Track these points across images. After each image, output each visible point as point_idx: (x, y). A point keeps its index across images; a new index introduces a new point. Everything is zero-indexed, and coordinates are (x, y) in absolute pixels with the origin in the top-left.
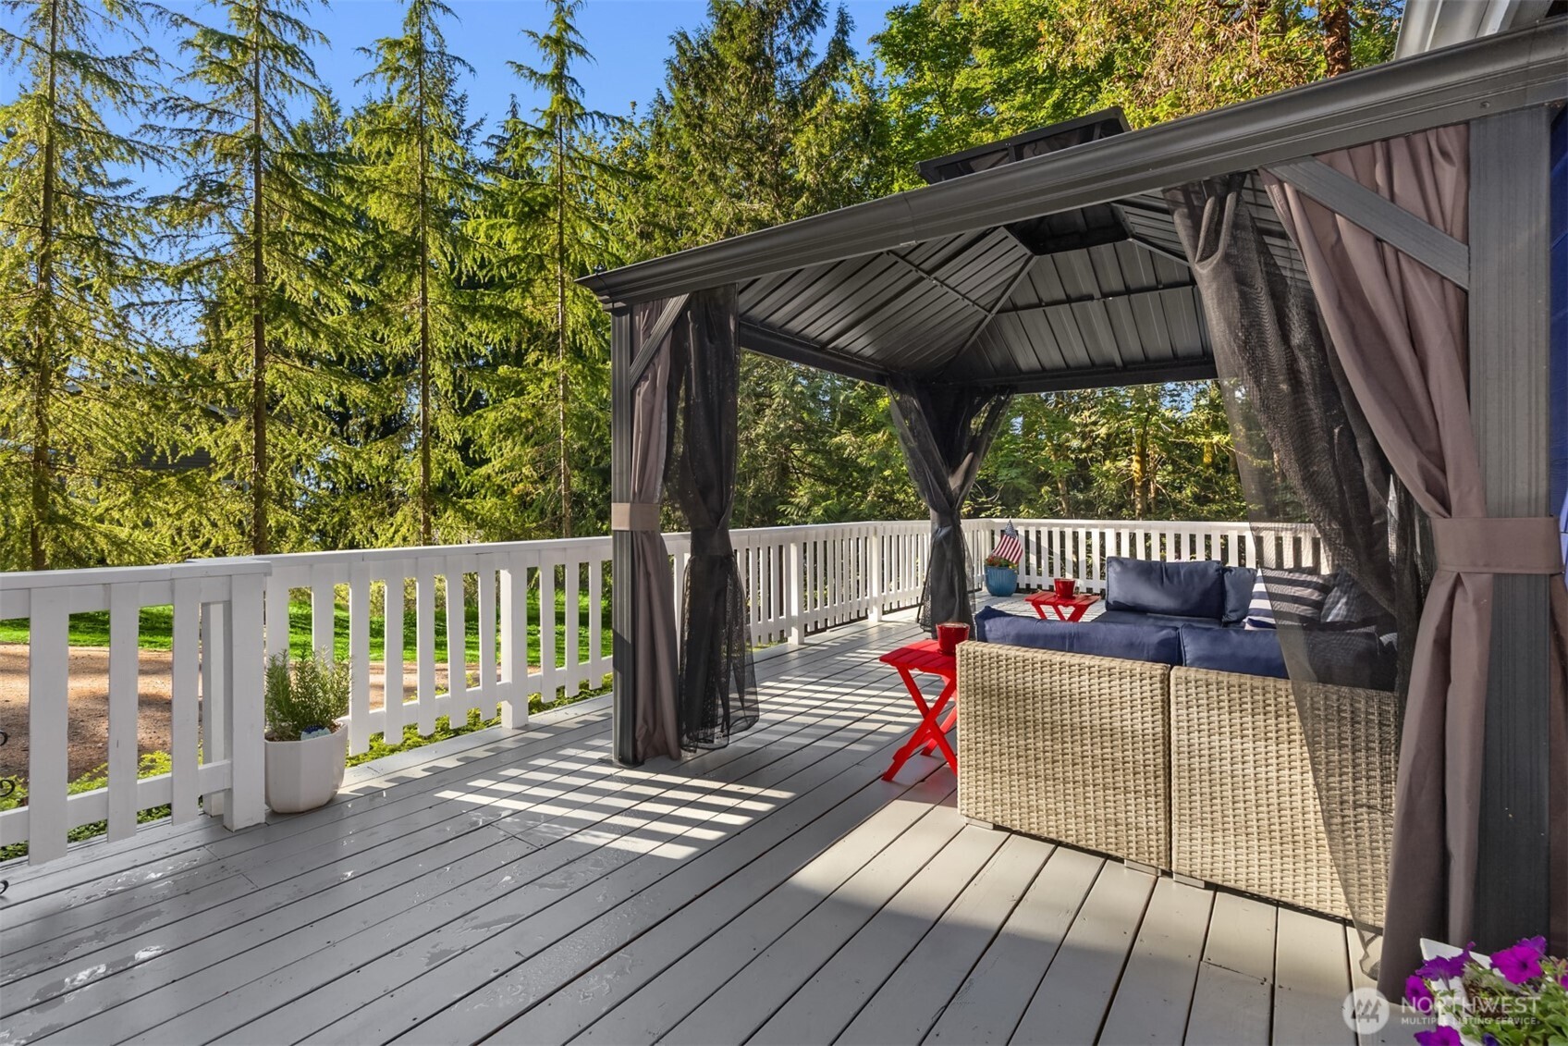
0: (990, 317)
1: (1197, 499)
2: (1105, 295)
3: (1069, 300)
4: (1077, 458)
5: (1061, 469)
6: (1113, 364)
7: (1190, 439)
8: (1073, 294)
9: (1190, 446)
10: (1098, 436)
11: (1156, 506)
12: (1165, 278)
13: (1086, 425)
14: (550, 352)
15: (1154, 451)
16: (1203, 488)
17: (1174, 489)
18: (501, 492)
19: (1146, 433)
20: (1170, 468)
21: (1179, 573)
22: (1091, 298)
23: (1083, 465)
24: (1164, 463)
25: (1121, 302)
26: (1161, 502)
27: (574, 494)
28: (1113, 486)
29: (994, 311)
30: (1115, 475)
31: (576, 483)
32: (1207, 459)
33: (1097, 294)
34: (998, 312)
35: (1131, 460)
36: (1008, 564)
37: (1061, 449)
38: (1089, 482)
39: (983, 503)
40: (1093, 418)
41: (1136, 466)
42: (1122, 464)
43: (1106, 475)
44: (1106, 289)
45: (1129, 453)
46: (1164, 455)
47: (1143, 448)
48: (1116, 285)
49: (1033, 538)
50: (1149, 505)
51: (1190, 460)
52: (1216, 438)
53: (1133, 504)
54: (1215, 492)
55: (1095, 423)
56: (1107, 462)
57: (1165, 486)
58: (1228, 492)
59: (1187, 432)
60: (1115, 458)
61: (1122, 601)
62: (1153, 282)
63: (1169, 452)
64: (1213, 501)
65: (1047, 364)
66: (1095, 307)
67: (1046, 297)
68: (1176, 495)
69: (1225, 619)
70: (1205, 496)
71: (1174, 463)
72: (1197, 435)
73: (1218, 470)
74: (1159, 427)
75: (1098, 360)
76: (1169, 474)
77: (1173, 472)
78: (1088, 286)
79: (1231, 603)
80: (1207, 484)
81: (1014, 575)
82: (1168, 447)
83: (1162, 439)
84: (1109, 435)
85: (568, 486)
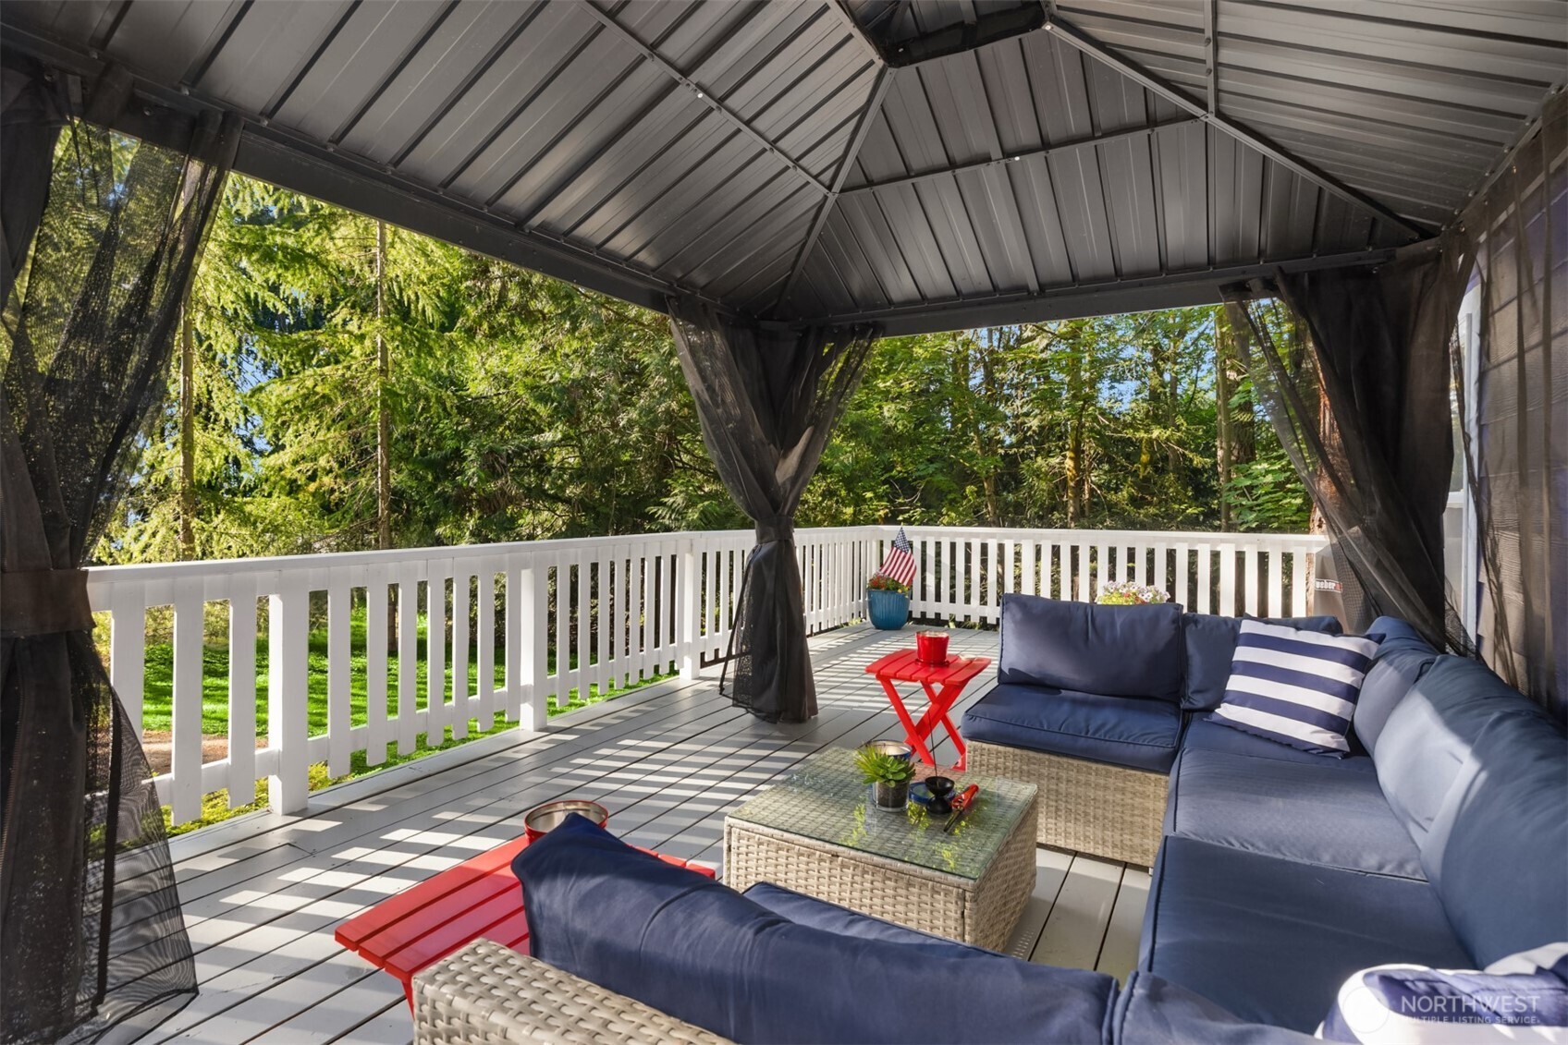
0: (832, 198)
1: (1133, 500)
2: (1007, 154)
3: (952, 165)
4: (1006, 454)
5: (987, 466)
6: (1025, 288)
7: (1129, 433)
8: (958, 154)
9: (1129, 442)
10: (1030, 428)
11: (1091, 508)
12: (1105, 120)
13: (1017, 417)
14: (364, 311)
15: (1090, 447)
16: (1140, 489)
17: (1109, 489)
18: (293, 488)
19: (1082, 426)
20: (1106, 467)
21: (1113, 624)
22: (986, 159)
23: (1011, 461)
24: (1101, 462)
25: (1031, 167)
26: (1095, 504)
27: (395, 492)
28: (1044, 485)
29: (837, 188)
30: (1046, 474)
31: (397, 479)
32: (1144, 458)
33: (996, 153)
34: (842, 191)
35: (1065, 456)
36: (897, 586)
37: (990, 444)
38: (1019, 481)
39: (902, 505)
40: (1025, 409)
41: (1069, 463)
42: (1054, 461)
43: (1037, 473)
44: (1010, 144)
45: (1062, 449)
46: (1100, 450)
47: (1078, 442)
48: (1028, 136)
49: (931, 552)
50: (1082, 508)
51: (1128, 456)
52: (1156, 433)
53: (1065, 505)
54: (1153, 495)
55: (1027, 415)
56: (1039, 459)
57: (1100, 487)
58: (1166, 494)
59: (1126, 426)
60: (1048, 454)
61: (1021, 667)
62: (1087, 129)
63: (1105, 447)
64: (1150, 503)
65: (929, 291)
66: (991, 175)
67: (916, 164)
68: (1112, 497)
69: (1184, 705)
70: (1142, 498)
71: (1111, 461)
72: (1137, 430)
73: (1156, 470)
74: (1095, 419)
75: (1001, 282)
76: (1106, 472)
77: (1109, 471)
78: (982, 140)
79: (1195, 679)
80: (1144, 485)
81: (904, 601)
82: (1102, 440)
83: (1099, 433)
84: (1041, 428)
85: (386, 479)
